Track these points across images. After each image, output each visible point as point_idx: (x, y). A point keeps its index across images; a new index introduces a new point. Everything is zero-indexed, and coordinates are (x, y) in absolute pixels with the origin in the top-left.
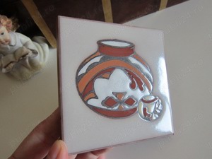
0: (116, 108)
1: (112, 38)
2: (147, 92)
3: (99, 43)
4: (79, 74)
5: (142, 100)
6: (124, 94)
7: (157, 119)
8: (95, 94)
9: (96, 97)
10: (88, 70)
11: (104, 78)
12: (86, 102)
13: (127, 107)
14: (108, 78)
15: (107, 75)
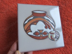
0: (39, 36)
1: (38, 10)
2: (52, 30)
3: (33, 12)
4: (25, 23)
5: (50, 33)
6: (43, 30)
7: (57, 40)
8: (31, 30)
9: (31, 32)
10: (28, 22)
11: (34, 25)
12: (27, 34)
13: (44, 35)
14: (36, 25)
15: (35, 23)
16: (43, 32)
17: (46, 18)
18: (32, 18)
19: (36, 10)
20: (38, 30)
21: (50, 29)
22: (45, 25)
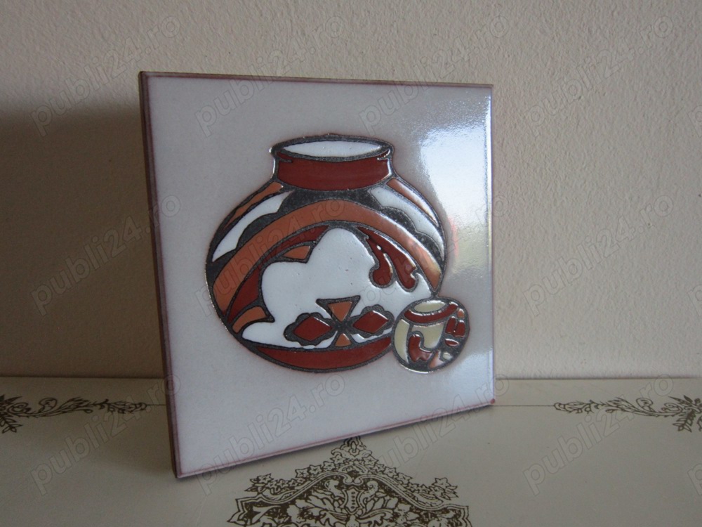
0: (326, 344)
2: (424, 287)
3: (279, 151)
4: (217, 254)
5: (407, 314)
6: (356, 299)
7: (447, 364)
8: (265, 309)
9: (269, 318)
11: (292, 260)
12: (238, 336)
13: (359, 338)
14: (305, 260)
15: (301, 251)
16: (357, 311)
17: (385, 196)
18: (272, 205)
19: (311, 132)
20: (319, 301)
21: (410, 285)
22: (371, 260)
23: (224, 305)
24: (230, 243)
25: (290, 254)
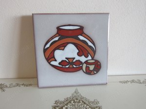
0: (67, 67)
1: (67, 24)
2: (90, 58)
3: (58, 28)
4: (46, 48)
5: (85, 63)
6: (74, 58)
7: (95, 74)
9: (56, 60)
12: (49, 63)
13: (75, 66)
14: (63, 50)
16: (74, 61)
17: (81, 38)
18: (57, 39)
19: (65, 24)
20: (66, 58)
21: (87, 57)
22: (77, 51)
23: (47, 57)
24: (48, 46)
25: (60, 48)
